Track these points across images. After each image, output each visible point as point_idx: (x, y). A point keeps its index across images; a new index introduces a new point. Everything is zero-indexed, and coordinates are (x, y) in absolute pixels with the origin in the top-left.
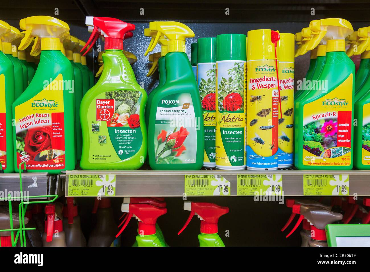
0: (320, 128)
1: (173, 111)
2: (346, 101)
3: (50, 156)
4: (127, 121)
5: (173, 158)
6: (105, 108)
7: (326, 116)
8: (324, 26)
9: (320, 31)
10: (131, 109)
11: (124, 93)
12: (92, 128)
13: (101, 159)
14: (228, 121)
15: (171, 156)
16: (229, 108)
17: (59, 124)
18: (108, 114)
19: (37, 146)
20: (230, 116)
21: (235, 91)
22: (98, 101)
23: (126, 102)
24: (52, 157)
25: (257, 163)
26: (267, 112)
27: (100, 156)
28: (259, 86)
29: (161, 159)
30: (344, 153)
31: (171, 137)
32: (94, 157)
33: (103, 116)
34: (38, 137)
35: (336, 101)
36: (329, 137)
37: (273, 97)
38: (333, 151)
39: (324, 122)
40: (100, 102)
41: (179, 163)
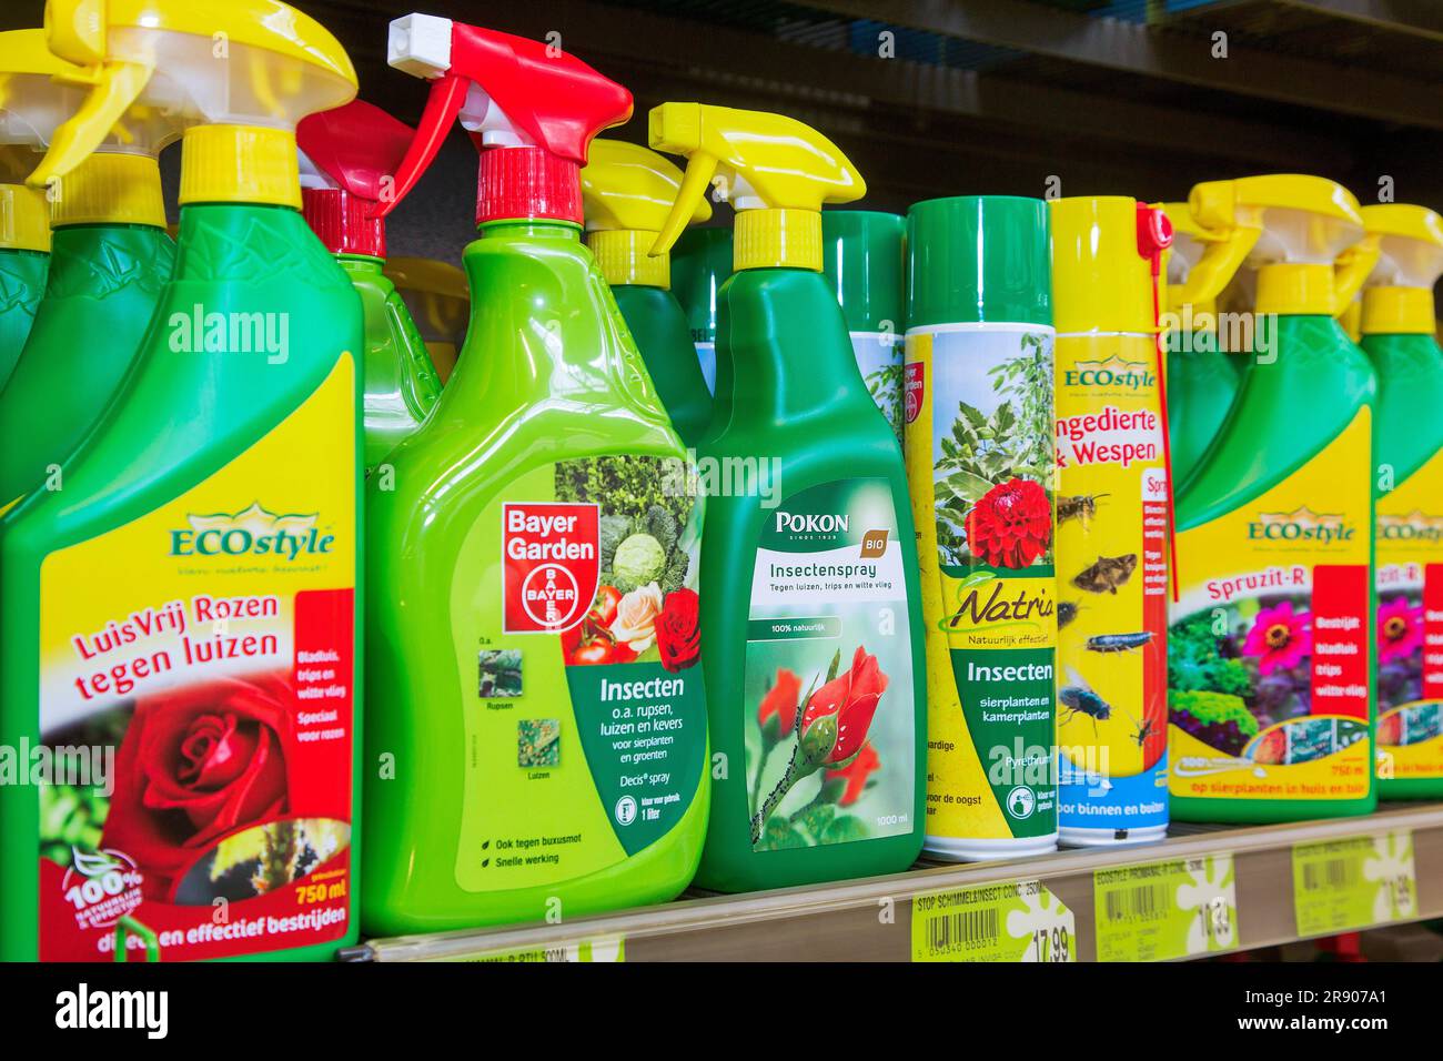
0: (1240, 636)
1: (822, 571)
2: (1346, 520)
3: (278, 864)
4: (653, 628)
5: (831, 815)
6: (550, 559)
7: (1263, 585)
8: (1251, 207)
9: (1232, 228)
10: (668, 561)
11: (639, 473)
12: (481, 675)
13: (529, 861)
14: (993, 615)
15: (822, 803)
16: (997, 555)
17: (332, 656)
18: (569, 594)
19: (195, 804)
20: (1002, 592)
21: (1023, 468)
22: (512, 513)
23: (646, 519)
24: (291, 869)
25: (1076, 809)
26: (1120, 572)
27: (528, 844)
28: (1080, 451)
29: (777, 824)
30: (1339, 742)
31: (818, 706)
32: (493, 853)
33: (543, 603)
34: (208, 745)
35: (1305, 523)
36: (1275, 674)
37: (1146, 503)
38: (1294, 735)
39: (1255, 609)
40: (525, 520)
41: (858, 838)
